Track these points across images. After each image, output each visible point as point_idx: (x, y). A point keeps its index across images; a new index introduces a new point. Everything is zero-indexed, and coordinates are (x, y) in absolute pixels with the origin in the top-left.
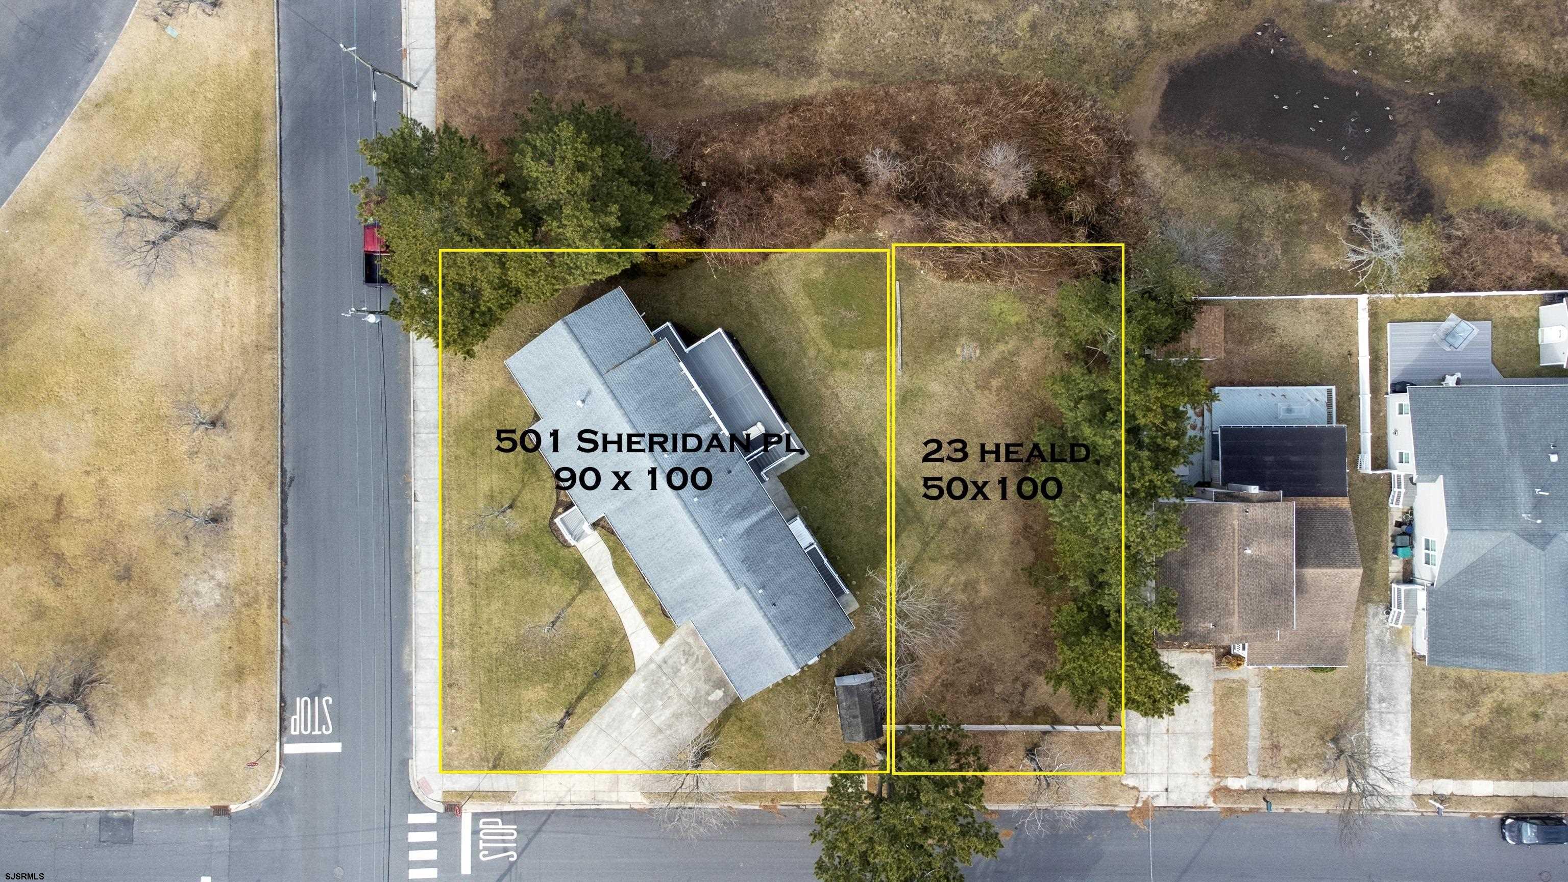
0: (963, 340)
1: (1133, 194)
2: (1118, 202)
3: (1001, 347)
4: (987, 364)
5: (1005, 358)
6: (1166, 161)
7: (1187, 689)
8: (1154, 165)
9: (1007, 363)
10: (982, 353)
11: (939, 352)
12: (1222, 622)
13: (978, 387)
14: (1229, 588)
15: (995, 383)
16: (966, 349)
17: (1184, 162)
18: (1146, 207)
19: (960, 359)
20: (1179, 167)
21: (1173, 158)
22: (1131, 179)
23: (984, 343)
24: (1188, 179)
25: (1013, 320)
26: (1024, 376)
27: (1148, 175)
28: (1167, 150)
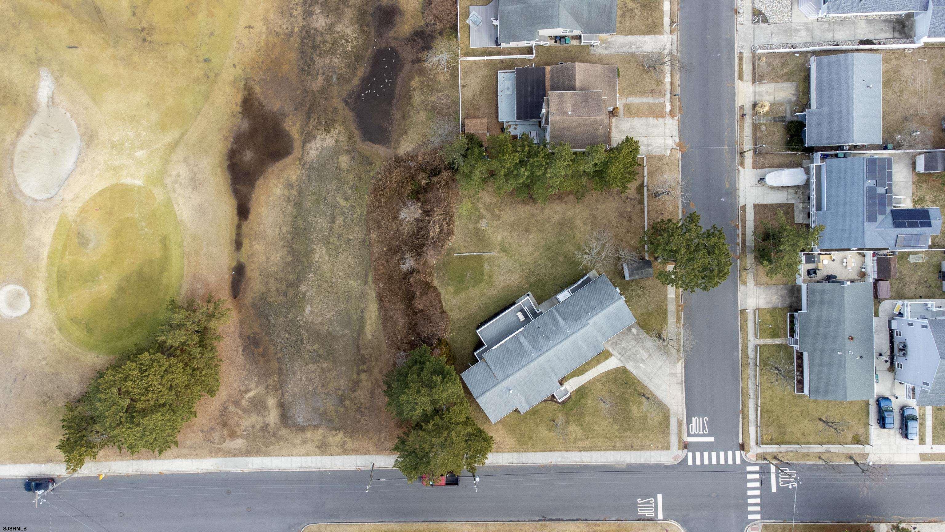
0: (479, 226)
1: (417, 156)
2: (421, 162)
3: (482, 210)
4: (489, 216)
5: (486, 208)
6: (402, 142)
7: (627, 138)
8: (404, 147)
9: (488, 207)
10: (484, 218)
11: (484, 236)
12: (599, 123)
13: (499, 220)
14: (585, 120)
15: (497, 212)
16: (483, 225)
17: (402, 135)
18: (422, 150)
19: (487, 228)
20: (405, 137)
21: (401, 139)
22: (411, 157)
23: (480, 217)
24: (410, 133)
25: (470, 205)
26: (494, 200)
27: (409, 149)
28: (398, 142)
